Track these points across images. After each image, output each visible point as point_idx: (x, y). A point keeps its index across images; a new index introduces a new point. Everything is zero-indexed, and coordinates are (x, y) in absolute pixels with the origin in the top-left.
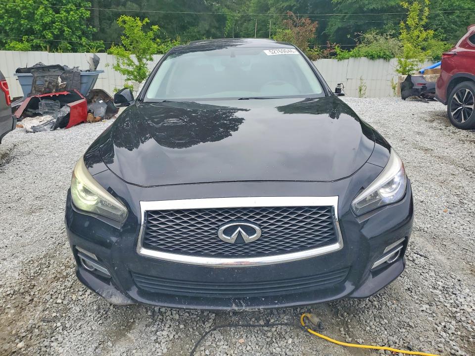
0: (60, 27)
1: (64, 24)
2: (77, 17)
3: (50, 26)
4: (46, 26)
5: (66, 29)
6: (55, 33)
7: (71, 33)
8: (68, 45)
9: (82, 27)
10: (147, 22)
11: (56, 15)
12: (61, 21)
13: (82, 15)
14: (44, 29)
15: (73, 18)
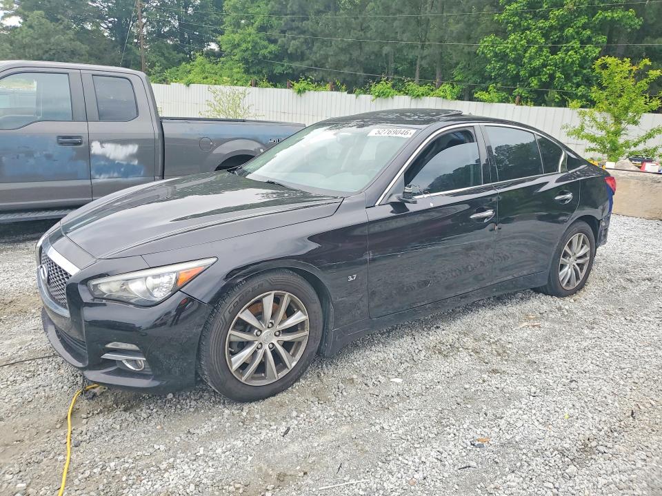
0: (551, 72)
1: (559, 68)
2: (576, 57)
3: (540, 72)
4: (535, 72)
5: (558, 75)
6: (543, 80)
7: (563, 80)
8: (556, 96)
9: (585, 71)
10: (645, 65)
11: (551, 57)
12: (555, 65)
13: (587, 54)
14: (531, 75)
15: (570, 60)
